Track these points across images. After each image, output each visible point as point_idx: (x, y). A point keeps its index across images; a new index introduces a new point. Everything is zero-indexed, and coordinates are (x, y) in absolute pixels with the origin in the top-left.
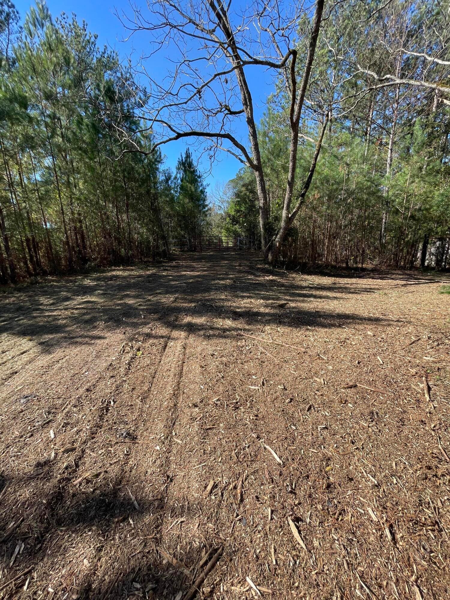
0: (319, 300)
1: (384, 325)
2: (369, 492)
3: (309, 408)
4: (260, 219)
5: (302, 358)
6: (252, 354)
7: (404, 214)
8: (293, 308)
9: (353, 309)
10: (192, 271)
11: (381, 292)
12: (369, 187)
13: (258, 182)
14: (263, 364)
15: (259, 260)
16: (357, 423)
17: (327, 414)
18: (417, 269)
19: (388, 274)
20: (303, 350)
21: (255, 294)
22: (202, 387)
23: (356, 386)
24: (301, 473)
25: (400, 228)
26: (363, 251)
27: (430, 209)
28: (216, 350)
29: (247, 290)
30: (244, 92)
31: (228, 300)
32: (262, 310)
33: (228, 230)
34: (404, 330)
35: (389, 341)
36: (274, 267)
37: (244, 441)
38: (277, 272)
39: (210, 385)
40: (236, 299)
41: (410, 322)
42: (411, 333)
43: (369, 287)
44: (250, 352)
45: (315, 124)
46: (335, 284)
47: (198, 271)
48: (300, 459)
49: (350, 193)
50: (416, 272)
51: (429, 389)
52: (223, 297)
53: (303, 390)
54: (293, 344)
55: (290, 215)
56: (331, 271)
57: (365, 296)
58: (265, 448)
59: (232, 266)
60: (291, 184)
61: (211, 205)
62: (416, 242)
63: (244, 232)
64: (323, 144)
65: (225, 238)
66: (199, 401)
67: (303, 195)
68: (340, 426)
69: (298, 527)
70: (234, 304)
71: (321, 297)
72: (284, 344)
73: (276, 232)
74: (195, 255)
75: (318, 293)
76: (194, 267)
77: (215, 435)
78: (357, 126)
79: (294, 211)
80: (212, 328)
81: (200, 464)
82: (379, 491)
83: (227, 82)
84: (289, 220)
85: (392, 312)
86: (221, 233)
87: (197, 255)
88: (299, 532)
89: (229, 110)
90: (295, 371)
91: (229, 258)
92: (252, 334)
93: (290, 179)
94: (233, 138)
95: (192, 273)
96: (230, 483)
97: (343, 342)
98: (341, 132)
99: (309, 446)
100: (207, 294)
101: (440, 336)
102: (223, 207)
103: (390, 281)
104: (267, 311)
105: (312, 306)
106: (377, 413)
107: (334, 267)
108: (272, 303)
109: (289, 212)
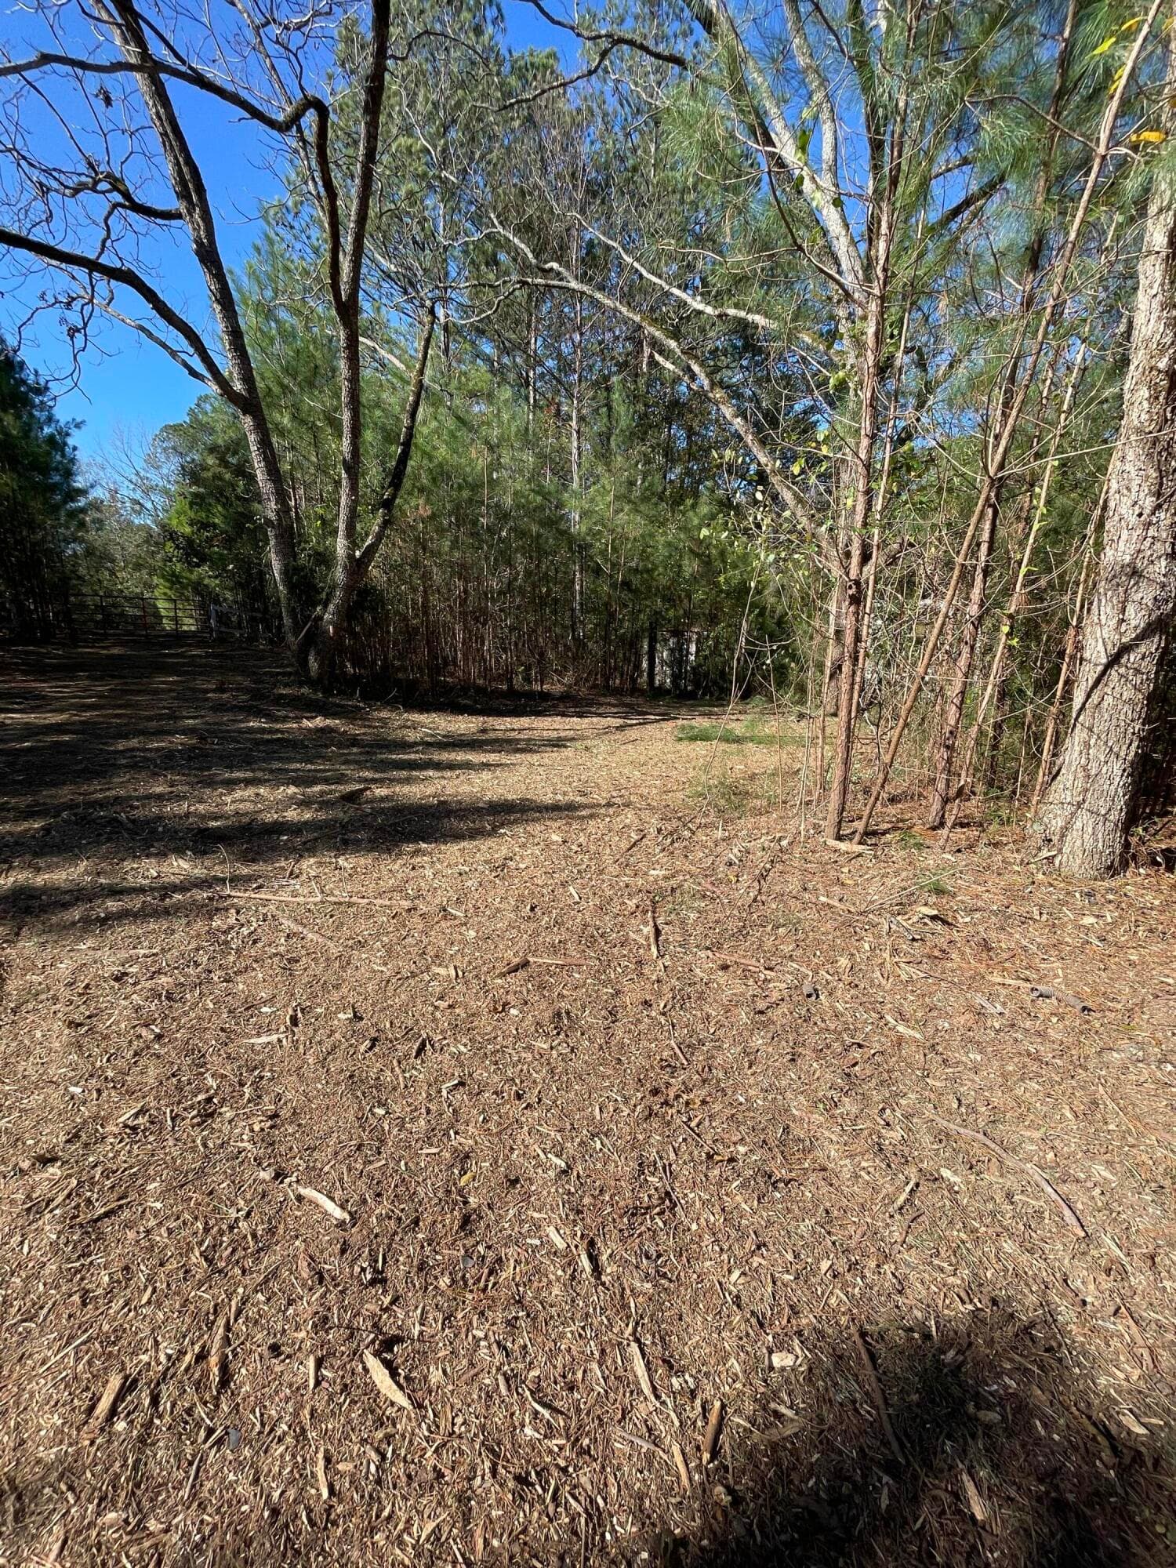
0: (449, 774)
1: (583, 817)
2: (549, 1193)
3: (421, 1050)
4: (273, 556)
5: (405, 926)
6: (260, 945)
7: (611, 576)
8: (382, 799)
9: (524, 787)
10: (33, 709)
11: (578, 744)
12: (542, 508)
13: (253, 448)
14: (296, 966)
15: (284, 674)
16: (529, 1048)
17: (462, 1049)
18: (642, 692)
19: (591, 705)
20: (406, 904)
21: (272, 771)
22: (77, 1090)
23: (525, 964)
24: (400, 1219)
25: (607, 605)
26: (542, 655)
27: (653, 570)
28: (132, 960)
29: (247, 762)
30: (176, 157)
31: (180, 798)
32: (292, 815)
33: (173, 579)
34: (618, 823)
35: (593, 848)
36: (327, 692)
37: (233, 1204)
38: (338, 706)
39: (110, 1074)
40: (208, 791)
41: (627, 805)
42: (628, 826)
43: (555, 735)
44: (255, 942)
45: (411, 325)
46: (484, 731)
47: (61, 711)
48: (396, 1186)
49: (503, 516)
50: (641, 701)
51: (658, 932)
52: (159, 790)
53: (404, 1009)
54: (380, 895)
55: (358, 554)
56: (476, 702)
57: (551, 757)
58: (300, 1198)
59: (194, 690)
60: (353, 468)
61: (97, 493)
62: (637, 637)
63: (231, 590)
64: (426, 381)
65: (167, 605)
66: (62, 1138)
67: (388, 504)
68: (493, 1067)
69: (388, 1364)
70: (201, 808)
71: (451, 766)
72: (354, 899)
73: (324, 596)
74: (47, 655)
75: (446, 756)
76: (44, 698)
77: (128, 1225)
78: (506, 360)
79: (368, 542)
80: (115, 892)
81: (68, 1343)
82: (568, 1182)
83: (108, 101)
84: (357, 567)
85: (597, 785)
86: (150, 587)
87: (56, 657)
88: (394, 1374)
89: (126, 195)
90: (385, 964)
91: (184, 665)
92: (260, 887)
93: (348, 456)
94: (150, 290)
95: (31, 718)
96: (182, 1353)
97: (501, 867)
98: (473, 362)
99: (419, 1145)
100: (96, 785)
101: (675, 823)
102: (149, 505)
103: (595, 720)
104: (308, 816)
105: (430, 790)
106: (568, 1013)
107: (481, 690)
108: (322, 793)
109: (353, 544)
